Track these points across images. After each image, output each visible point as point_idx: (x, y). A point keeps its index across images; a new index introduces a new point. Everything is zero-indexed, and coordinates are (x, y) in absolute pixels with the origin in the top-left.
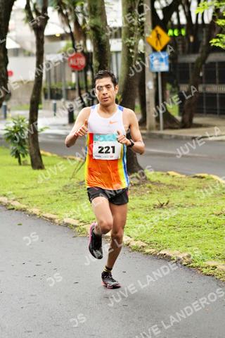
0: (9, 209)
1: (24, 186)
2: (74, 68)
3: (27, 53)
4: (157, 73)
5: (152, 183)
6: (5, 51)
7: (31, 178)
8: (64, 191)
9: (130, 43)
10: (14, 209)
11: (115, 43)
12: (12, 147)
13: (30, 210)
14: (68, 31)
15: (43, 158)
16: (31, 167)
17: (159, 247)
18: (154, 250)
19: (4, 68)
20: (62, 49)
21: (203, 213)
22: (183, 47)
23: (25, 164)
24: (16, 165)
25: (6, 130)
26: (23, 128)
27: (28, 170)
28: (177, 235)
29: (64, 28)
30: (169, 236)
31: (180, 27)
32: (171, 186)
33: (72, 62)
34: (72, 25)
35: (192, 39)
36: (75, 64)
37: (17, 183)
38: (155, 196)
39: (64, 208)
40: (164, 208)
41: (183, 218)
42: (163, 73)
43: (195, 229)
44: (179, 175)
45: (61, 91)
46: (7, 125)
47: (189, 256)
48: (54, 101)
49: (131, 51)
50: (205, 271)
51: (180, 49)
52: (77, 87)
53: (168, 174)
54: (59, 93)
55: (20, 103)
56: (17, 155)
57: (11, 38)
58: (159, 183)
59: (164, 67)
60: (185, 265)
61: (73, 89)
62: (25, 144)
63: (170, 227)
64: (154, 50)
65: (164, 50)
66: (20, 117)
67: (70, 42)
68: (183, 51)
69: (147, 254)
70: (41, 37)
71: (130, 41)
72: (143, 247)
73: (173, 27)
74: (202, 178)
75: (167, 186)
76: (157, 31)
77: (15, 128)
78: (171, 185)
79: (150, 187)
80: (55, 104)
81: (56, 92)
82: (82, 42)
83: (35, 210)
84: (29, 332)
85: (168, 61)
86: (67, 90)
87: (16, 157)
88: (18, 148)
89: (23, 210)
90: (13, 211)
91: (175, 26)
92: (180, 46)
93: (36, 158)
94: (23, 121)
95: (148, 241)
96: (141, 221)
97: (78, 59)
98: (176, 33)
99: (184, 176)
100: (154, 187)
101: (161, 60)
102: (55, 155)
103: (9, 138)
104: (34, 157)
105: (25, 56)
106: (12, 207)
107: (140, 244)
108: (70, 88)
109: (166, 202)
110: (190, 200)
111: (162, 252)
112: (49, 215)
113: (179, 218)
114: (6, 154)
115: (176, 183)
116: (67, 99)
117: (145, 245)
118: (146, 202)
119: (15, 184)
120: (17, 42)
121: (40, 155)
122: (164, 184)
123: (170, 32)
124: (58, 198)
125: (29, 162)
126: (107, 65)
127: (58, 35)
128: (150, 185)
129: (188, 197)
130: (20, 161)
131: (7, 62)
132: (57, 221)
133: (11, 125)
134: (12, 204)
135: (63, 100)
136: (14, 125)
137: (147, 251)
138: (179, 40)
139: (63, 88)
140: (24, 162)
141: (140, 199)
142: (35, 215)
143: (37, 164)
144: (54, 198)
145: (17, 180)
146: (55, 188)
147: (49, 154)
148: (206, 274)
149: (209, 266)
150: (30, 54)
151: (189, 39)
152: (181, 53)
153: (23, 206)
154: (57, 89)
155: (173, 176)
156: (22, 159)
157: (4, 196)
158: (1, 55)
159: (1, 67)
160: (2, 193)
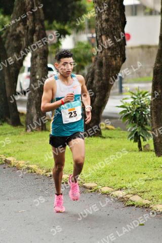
0: (128, 206)
1: (146, 177)
3: (148, 11)
6: (122, 8)
7: (155, 167)
10: (133, 205)
12: (130, 128)
16: (154, 153)
23: (147, 150)
24: (135, 151)
25: (123, 107)
26: (144, 104)
27: (151, 156)
37: (137, 173)
46: (124, 101)
56: (137, 138)
62: (146, 124)
66: (140, 90)
77: (134, 104)
83: (161, 207)
87: (135, 141)
88: (138, 129)
89: (146, 207)
90: (134, 208)
94: (143, 96)
103: (126, 116)
104: (158, 141)
105: (146, 14)
106: (131, 203)
114: (123, 137)
119: (135, 175)
125: (152, 147)
130: (140, 146)
131: (124, 23)
133: (129, 101)
134: (131, 198)
136: (132, 100)
140: (145, 146)
145: (136, 170)
153: (145, 202)
156: (143, 144)
157: (121, 189)
158: (118, 13)
159: (117, 28)
160: (118, 186)
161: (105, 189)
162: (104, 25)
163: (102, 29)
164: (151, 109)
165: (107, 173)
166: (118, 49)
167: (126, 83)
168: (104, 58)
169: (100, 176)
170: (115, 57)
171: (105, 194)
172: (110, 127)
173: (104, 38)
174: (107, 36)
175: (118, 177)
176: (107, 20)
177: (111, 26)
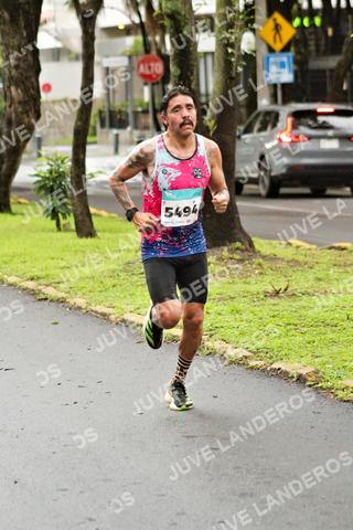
0: (40, 300)
1: (63, 264)
2: (147, 78)
4: (275, 86)
5: (264, 257)
6: (36, 52)
7: (76, 251)
8: (125, 271)
9: (228, 39)
10: (46, 299)
11: (205, 39)
12: (47, 202)
13: (72, 302)
14: (137, 20)
15: (94, 219)
16: (75, 233)
17: (271, 358)
18: (262, 363)
19: (33, 80)
20: (128, 49)
21: (342, 304)
22: (317, 45)
23: (67, 229)
24: (52, 231)
25: (37, 175)
26: (63, 172)
27: (71, 238)
28: (299, 339)
29: (130, 17)
30: (286, 339)
31: (312, 13)
32: (294, 263)
33: (142, 69)
34: (143, 10)
35: (330, 32)
36: (148, 72)
37: (53, 259)
38: (268, 278)
39: (125, 297)
40: (280, 298)
41: (310, 313)
42: (284, 86)
43: (328, 329)
44: (307, 246)
45: (127, 115)
46: (39, 168)
47: (316, 372)
48: (115, 131)
49: (230, 50)
50: (341, 394)
51: (312, 48)
52: (150, 109)
53: (290, 244)
54: (123, 117)
55: (63, 134)
56: (54, 214)
57: (47, 31)
58: (274, 258)
59: (287, 77)
60: (310, 386)
61: (145, 112)
63: (289, 327)
64: (271, 50)
65: (286, 49)
66: (59, 155)
67: (140, 38)
68: (318, 51)
69: (252, 368)
70: (90, 31)
71: (228, 35)
72: (246, 357)
73: (301, 14)
74: (343, 249)
75: (288, 262)
76: (275, 20)
77: (51, 172)
78: (293, 260)
79: (260, 265)
80: (117, 136)
81: (118, 116)
82: (158, 38)
83: (80, 302)
84: (63, 490)
85: (293, 67)
86: (136, 113)
87: (53, 218)
89: (61, 301)
90: (46, 302)
91: (305, 11)
92: (312, 43)
93: (83, 221)
94: (62, 162)
95: (253, 348)
96: (244, 317)
97: (152, 65)
98: (306, 22)
99: (314, 247)
100: (266, 265)
101: (282, 65)
102: (113, 215)
103: (41, 188)
104: (80, 218)
105: (70, 60)
106: (43, 297)
107: (241, 353)
108: (140, 109)
109: (283, 288)
110: (323, 285)
111: (275, 366)
112: (100, 309)
113: (304, 312)
115: (301, 258)
116: (136, 127)
117: (248, 354)
118: (253, 288)
119: (50, 261)
120: (57, 38)
121: (89, 215)
122: (283, 260)
123: (297, 22)
124: (115, 281)
125: (73, 226)
126: (192, 73)
127: (121, 27)
128: (261, 260)
129: (320, 280)
130: (58, 224)
131: (38, 70)
132: (112, 317)
133: (45, 169)
134: (43, 291)
135: (129, 129)
136: (48, 167)
137: (252, 363)
138: (310, 34)
139: (129, 111)
140: (64, 225)
141: (245, 283)
142: (80, 308)
143: (85, 229)
144: (109, 282)
145: (52, 255)
146: (112, 267)
147: (104, 213)
148: (342, 400)
149: (347, 387)
150: (77, 58)
151: (326, 32)
152: (314, 53)
153: (61, 295)
154: (120, 112)
155: (298, 247)
156: (62, 222)
157: (32, 279)
158: (30, 58)
159: (30, 77)
160: (29, 275)
161: (12, 279)
162: (14, 72)
163: (11, 78)
164: (71, 178)
165: (15, 260)
166: (31, 103)
167: (46, 145)
168: (13, 115)
169: (6, 263)
170: (27, 112)
171: (12, 285)
172: (22, 200)
173: (13, 89)
174: (17, 86)
175: (28, 263)
176: (17, 67)
177: (22, 75)
